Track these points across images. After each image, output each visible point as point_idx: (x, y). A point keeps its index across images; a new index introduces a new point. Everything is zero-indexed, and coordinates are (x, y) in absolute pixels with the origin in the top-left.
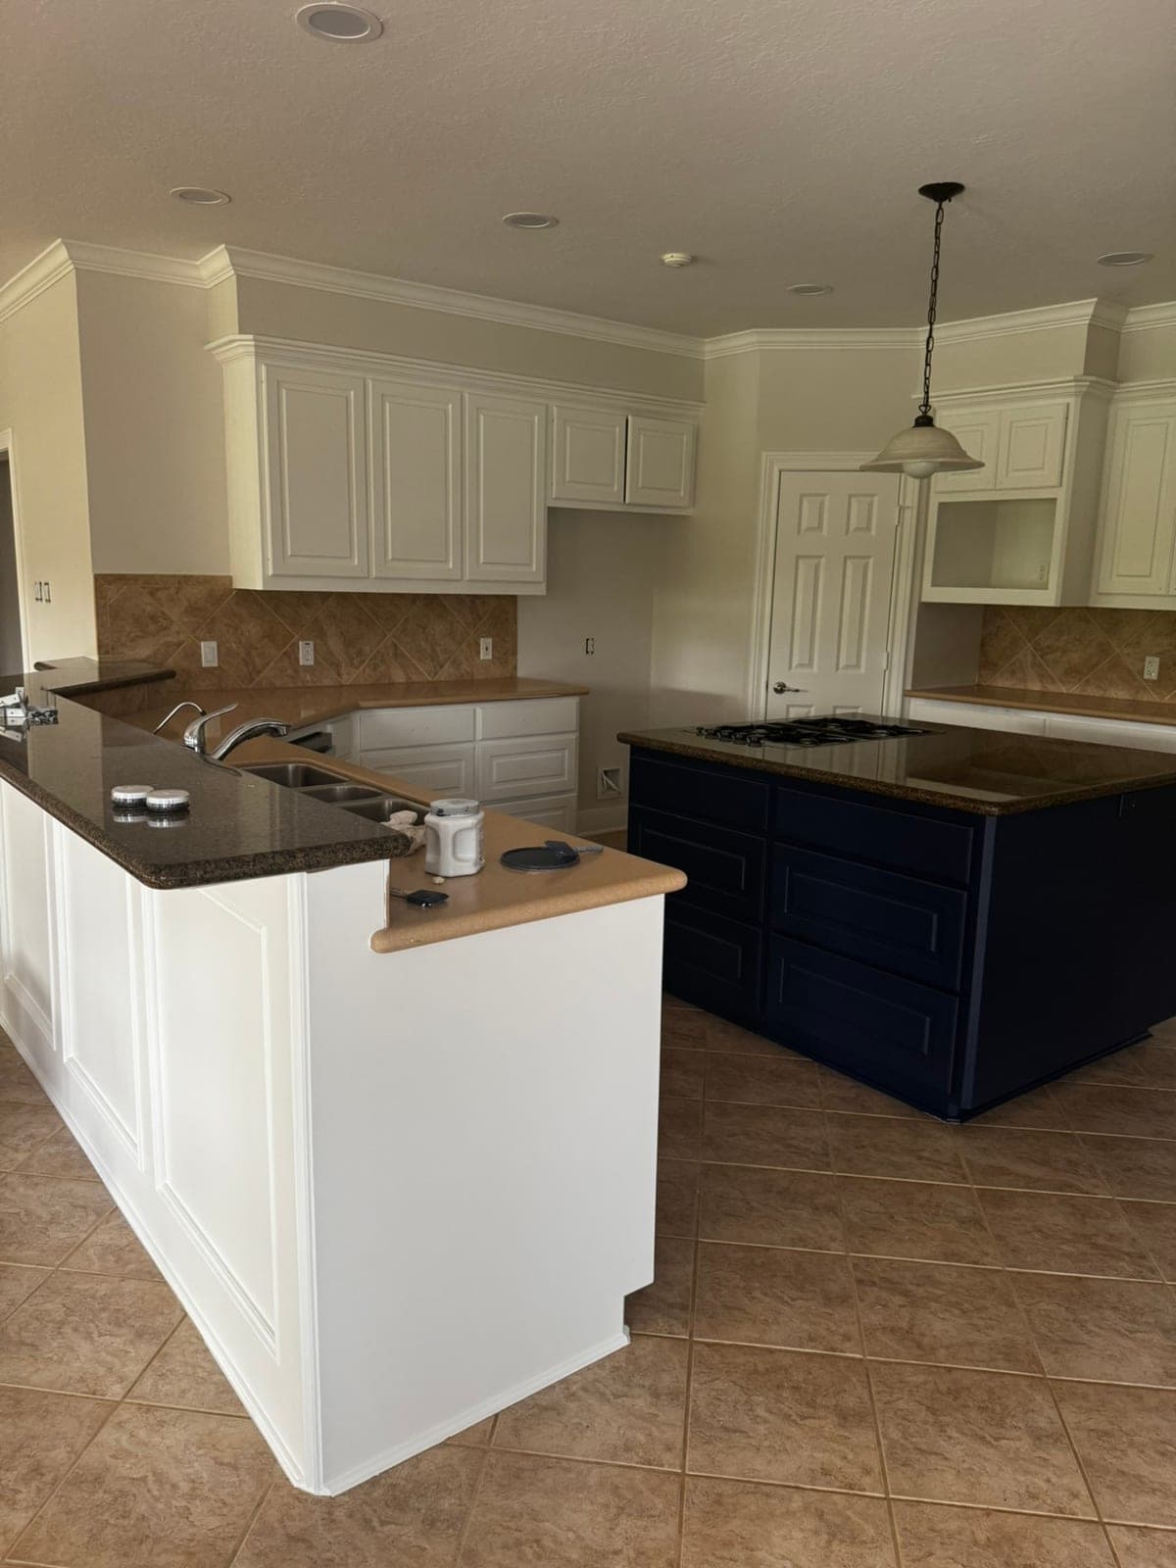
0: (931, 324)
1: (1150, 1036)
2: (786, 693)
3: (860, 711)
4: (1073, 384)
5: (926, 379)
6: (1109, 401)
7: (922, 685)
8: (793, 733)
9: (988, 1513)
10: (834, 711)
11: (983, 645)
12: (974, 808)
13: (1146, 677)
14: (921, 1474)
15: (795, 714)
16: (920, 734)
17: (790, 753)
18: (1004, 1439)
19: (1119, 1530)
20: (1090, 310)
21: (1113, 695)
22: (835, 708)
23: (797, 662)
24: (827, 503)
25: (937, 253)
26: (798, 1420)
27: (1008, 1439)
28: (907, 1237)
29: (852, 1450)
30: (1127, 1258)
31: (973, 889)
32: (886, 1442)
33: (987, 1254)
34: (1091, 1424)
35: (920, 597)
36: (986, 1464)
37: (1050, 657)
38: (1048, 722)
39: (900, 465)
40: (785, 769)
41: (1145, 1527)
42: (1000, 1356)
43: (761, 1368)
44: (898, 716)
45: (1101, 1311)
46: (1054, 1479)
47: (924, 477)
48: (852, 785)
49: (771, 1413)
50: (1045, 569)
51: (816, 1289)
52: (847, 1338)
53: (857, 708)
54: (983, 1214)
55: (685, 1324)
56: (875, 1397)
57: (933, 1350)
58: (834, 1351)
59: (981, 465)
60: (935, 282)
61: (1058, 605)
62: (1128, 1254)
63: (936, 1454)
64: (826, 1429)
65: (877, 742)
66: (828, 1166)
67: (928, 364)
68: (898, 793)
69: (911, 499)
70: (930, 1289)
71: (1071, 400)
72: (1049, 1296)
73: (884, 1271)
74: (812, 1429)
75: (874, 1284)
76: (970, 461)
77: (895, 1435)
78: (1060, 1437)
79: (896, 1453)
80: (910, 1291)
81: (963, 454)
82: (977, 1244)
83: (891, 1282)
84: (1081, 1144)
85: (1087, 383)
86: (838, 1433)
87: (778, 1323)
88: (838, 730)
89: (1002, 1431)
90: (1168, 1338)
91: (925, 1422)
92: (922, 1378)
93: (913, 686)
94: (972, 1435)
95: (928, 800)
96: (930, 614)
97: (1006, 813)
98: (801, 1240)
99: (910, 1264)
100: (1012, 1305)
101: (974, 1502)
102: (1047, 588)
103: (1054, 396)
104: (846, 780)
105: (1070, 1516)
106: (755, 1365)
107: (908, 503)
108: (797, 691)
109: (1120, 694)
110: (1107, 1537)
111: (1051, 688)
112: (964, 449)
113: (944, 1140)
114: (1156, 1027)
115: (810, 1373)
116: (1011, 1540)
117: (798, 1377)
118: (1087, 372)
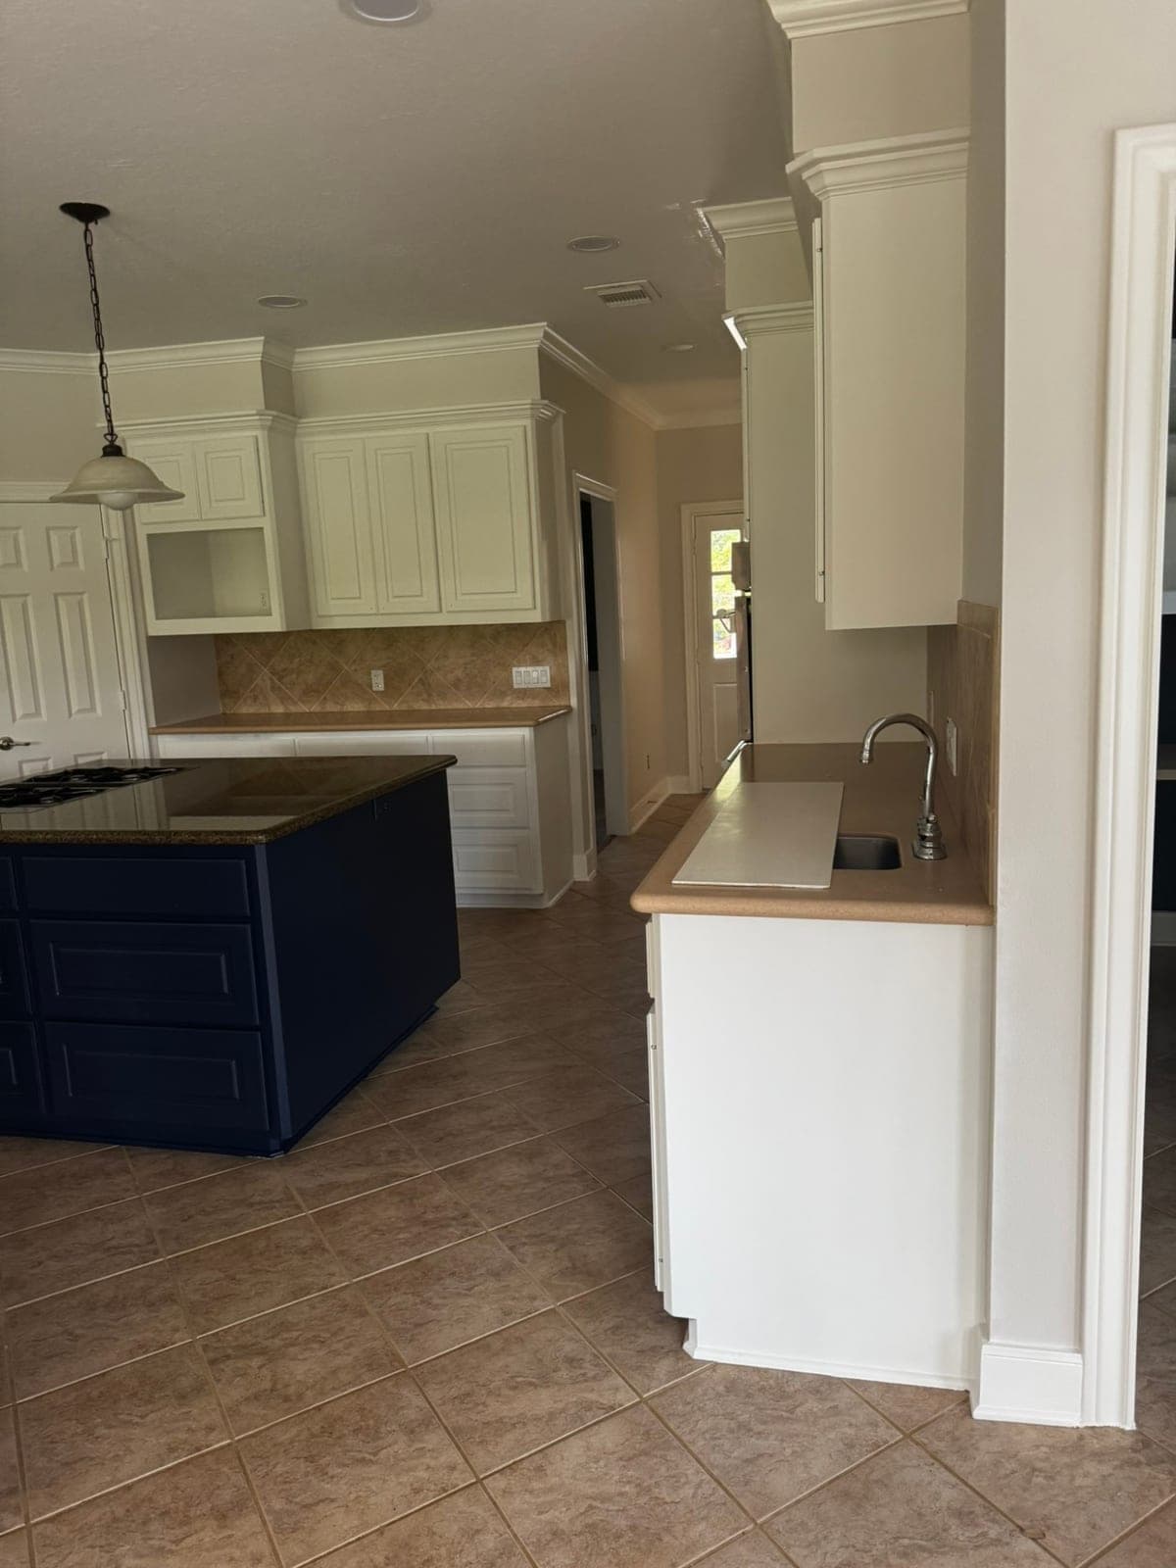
0: (101, 350)
1: (437, 1009)
2: (15, 748)
3: (105, 757)
4: (257, 417)
5: (106, 406)
6: (293, 435)
7: (167, 720)
8: (31, 793)
9: (381, 1531)
10: (76, 760)
11: (220, 674)
12: (241, 839)
13: (374, 689)
14: (312, 1530)
15: (30, 770)
16: (174, 773)
17: (32, 816)
18: (383, 1449)
19: (494, 1479)
20: (260, 348)
21: (350, 709)
22: (76, 757)
23: (21, 713)
24: (21, 538)
25: (93, 275)
26: (174, 1547)
27: (386, 1448)
28: (253, 1292)
29: (237, 1547)
30: (454, 1223)
31: (255, 920)
32: (271, 1518)
33: (334, 1275)
34: (454, 1392)
35: (147, 633)
36: (370, 1484)
37: (286, 680)
38: (296, 741)
39: (95, 496)
40: (27, 837)
41: (514, 1463)
42: (365, 1369)
43: (120, 1512)
44: (147, 757)
45: (442, 1282)
46: (433, 1463)
47: (125, 508)
48: (107, 840)
49: (141, 1556)
50: (265, 596)
51: (167, 1393)
52: (210, 1429)
53: (102, 753)
54: (322, 1236)
55: (17, 1510)
56: (251, 1477)
57: (300, 1397)
58: (199, 1450)
59: (182, 496)
60: (96, 305)
61: (285, 630)
62: (454, 1219)
63: (322, 1501)
64: (207, 1539)
65: (130, 787)
66: (156, 1253)
67: (105, 392)
68: (161, 839)
69: (117, 531)
70: (285, 1336)
71: (258, 433)
72: (395, 1289)
73: (236, 1338)
74: (190, 1549)
75: (228, 1357)
76: (168, 491)
77: (278, 1504)
78: (430, 1419)
79: (284, 1523)
80: (267, 1347)
81: (160, 485)
82: (323, 1268)
83: (244, 1347)
84: (397, 1130)
85: (270, 418)
86: (221, 1536)
87: (132, 1452)
88: (82, 782)
89: (380, 1442)
90: (499, 1280)
91: (307, 1474)
92: (294, 1431)
93: (157, 723)
94: (353, 1463)
95: (193, 840)
96: (160, 649)
97: (272, 838)
98: (140, 1347)
99: (263, 1319)
100: (363, 1314)
101: (368, 1528)
102: (271, 615)
103: (242, 429)
104: (101, 836)
105: (453, 1490)
106: (113, 1512)
107: (114, 535)
108: (27, 744)
109: (355, 706)
110: (486, 1491)
111: (293, 709)
112: (160, 479)
113: (273, 1177)
114: (439, 1001)
115: (177, 1488)
116: (407, 1544)
117: (164, 1500)
118: (267, 407)
